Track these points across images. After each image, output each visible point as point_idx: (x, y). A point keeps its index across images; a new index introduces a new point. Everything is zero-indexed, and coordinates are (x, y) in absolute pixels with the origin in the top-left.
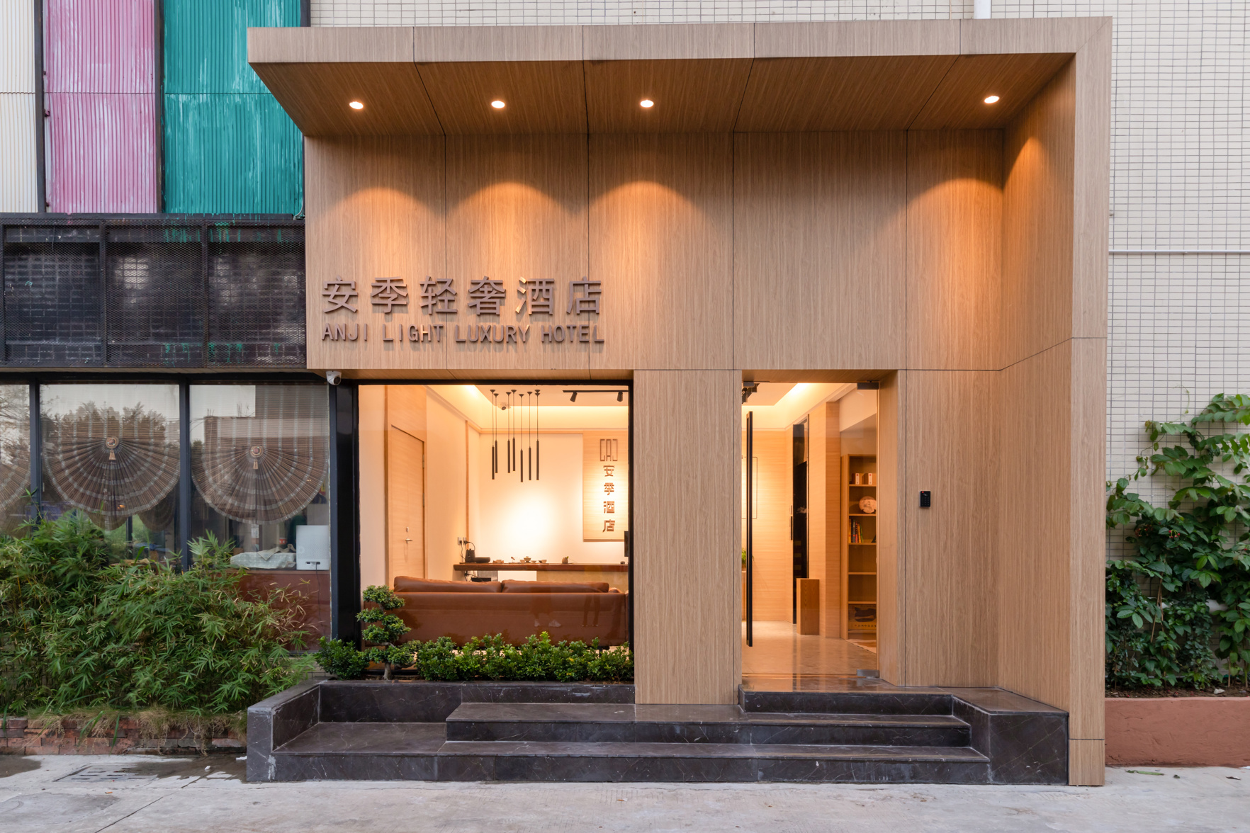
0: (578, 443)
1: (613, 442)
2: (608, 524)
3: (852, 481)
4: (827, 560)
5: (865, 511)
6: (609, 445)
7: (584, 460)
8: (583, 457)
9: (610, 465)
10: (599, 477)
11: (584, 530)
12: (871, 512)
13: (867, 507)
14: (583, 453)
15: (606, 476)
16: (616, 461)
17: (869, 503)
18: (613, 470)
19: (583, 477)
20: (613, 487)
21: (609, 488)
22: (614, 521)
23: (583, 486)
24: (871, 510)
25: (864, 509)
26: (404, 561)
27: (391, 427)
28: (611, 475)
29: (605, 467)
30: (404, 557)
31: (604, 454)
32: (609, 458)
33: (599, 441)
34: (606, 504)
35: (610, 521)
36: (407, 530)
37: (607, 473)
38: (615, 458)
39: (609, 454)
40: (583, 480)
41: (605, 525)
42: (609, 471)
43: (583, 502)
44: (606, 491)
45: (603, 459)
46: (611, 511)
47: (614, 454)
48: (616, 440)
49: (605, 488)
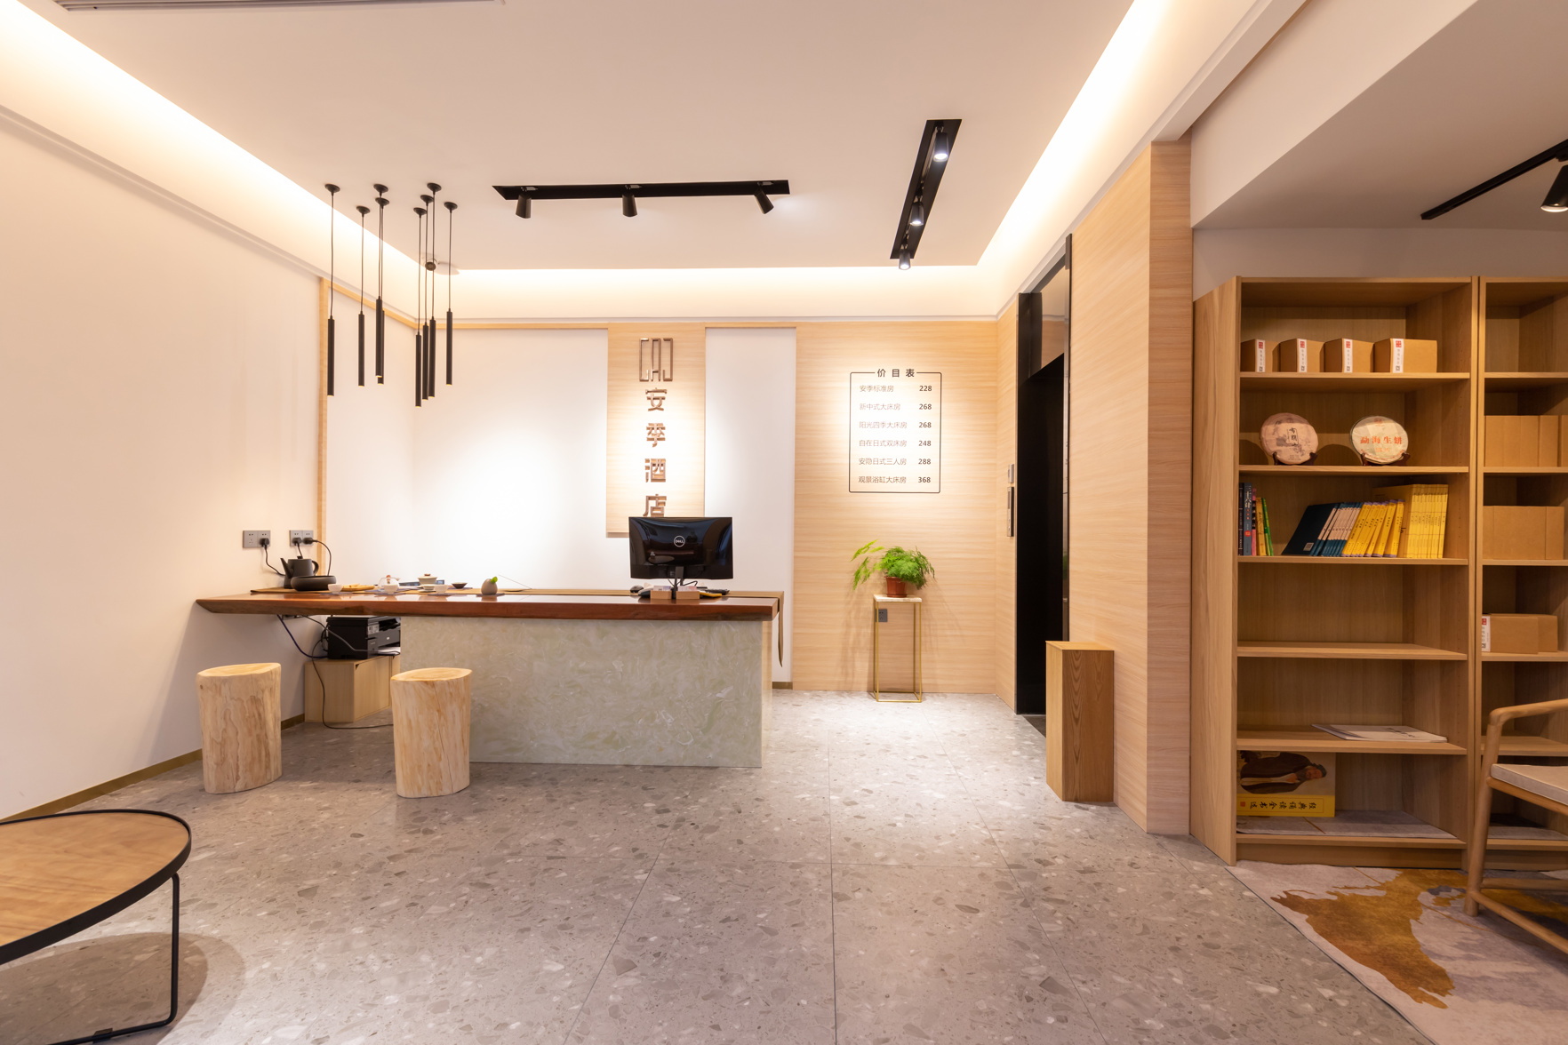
0: (598, 347)
1: (664, 344)
2: (653, 503)
3: (1246, 357)
4: (1150, 605)
5: (1282, 457)
6: (656, 350)
7: (609, 380)
8: (609, 375)
9: (659, 388)
10: (638, 413)
11: (608, 516)
12: (1300, 462)
13: (1288, 445)
14: (609, 367)
15: (650, 410)
16: (670, 380)
17: (1291, 433)
18: (663, 398)
19: (608, 412)
20: (663, 431)
21: (656, 433)
22: (665, 498)
23: (608, 429)
24: (1300, 454)
25: (1280, 451)
28: (659, 408)
29: (648, 392)
31: (647, 367)
32: (656, 375)
33: (637, 345)
34: (649, 465)
35: (657, 499)
37: (651, 404)
38: (667, 376)
39: (656, 368)
40: (608, 418)
41: (647, 504)
42: (656, 400)
43: (607, 461)
44: (649, 439)
45: (645, 377)
46: (660, 477)
47: (665, 368)
48: (670, 340)
49: (649, 433)
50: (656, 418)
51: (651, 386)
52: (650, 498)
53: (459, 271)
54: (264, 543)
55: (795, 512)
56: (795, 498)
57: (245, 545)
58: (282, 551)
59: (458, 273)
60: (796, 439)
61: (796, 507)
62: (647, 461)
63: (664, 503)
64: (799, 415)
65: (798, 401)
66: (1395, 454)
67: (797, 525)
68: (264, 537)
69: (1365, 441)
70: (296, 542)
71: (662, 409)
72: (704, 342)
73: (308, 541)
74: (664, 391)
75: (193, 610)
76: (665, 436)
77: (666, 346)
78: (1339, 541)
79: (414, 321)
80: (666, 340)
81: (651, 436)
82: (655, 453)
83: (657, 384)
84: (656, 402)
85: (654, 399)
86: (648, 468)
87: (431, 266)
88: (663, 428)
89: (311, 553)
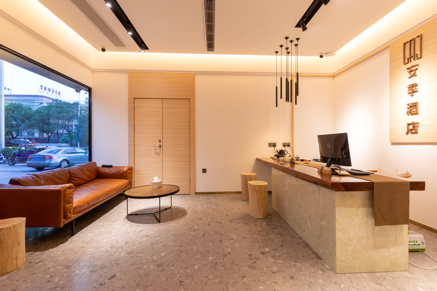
6: (413, 45)
7: (391, 70)
8: (390, 68)
9: (414, 65)
10: (403, 82)
11: (391, 134)
14: (391, 64)
15: (410, 78)
16: (421, 58)
18: (417, 69)
19: (390, 86)
20: (417, 87)
21: (413, 89)
22: (418, 123)
23: (390, 94)
26: (155, 155)
27: (133, 99)
28: (414, 75)
29: (408, 69)
30: (155, 153)
31: (408, 56)
32: (412, 59)
33: (402, 46)
34: (409, 107)
35: (413, 124)
36: (160, 141)
37: (410, 74)
38: (419, 56)
39: (412, 54)
40: (390, 88)
41: (408, 127)
42: (412, 72)
43: (390, 109)
44: (409, 93)
45: (406, 62)
46: (415, 112)
47: (418, 52)
48: (421, 37)
49: (409, 90)
50: (413, 81)
51: (409, 65)
52: (409, 124)
53: (335, 53)
54: (275, 146)
57: (269, 146)
58: (279, 147)
59: (335, 54)
62: (408, 105)
63: (418, 126)
68: (274, 144)
70: (284, 146)
71: (416, 75)
73: (288, 146)
74: (418, 65)
75: (256, 160)
76: (418, 90)
77: (418, 39)
79: (332, 74)
80: (418, 37)
81: (410, 91)
82: (412, 100)
83: (413, 63)
84: (412, 73)
85: (411, 71)
86: (408, 108)
87: (321, 57)
88: (417, 86)
89: (287, 149)
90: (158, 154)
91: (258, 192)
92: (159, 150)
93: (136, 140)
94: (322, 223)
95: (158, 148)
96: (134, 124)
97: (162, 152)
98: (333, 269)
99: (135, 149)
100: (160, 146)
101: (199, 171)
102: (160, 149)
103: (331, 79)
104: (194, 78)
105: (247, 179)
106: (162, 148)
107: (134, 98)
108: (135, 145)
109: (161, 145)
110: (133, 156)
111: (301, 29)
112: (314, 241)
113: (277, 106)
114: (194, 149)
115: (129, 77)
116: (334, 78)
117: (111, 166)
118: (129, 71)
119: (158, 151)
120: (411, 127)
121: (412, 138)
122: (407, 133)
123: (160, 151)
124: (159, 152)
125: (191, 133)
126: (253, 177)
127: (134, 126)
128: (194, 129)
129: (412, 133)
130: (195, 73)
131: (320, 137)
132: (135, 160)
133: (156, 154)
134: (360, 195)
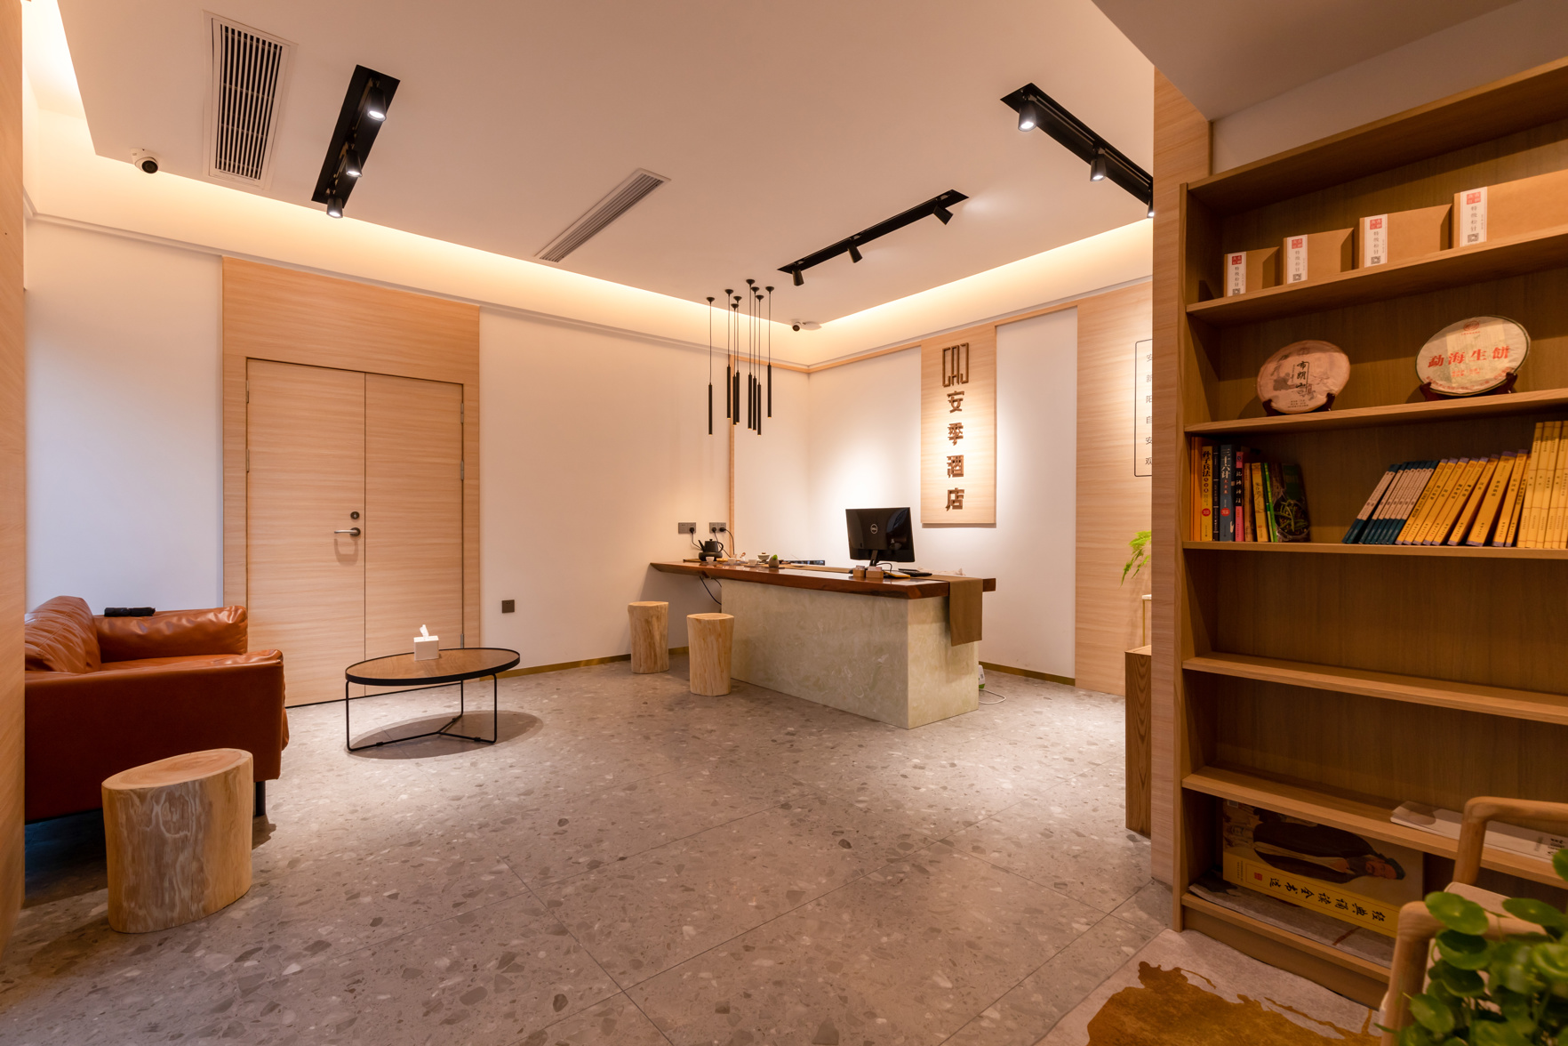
0: (914, 364)
1: (961, 350)
6: (955, 357)
7: (922, 390)
8: (922, 385)
9: (958, 391)
10: (944, 417)
11: (923, 508)
12: (1307, 408)
13: (1291, 387)
14: (922, 378)
15: (952, 411)
16: (967, 382)
17: (1299, 369)
18: (961, 400)
19: (922, 419)
20: (961, 430)
21: (955, 431)
22: (963, 491)
23: (922, 434)
24: (1307, 397)
25: (1277, 397)
26: (338, 563)
27: (245, 359)
28: (957, 409)
29: (949, 395)
30: (335, 557)
31: (948, 374)
32: (955, 379)
33: (941, 353)
34: (950, 461)
35: (956, 491)
36: (355, 516)
37: (952, 406)
38: (964, 379)
39: (955, 373)
40: (922, 423)
41: (949, 497)
42: (956, 402)
43: (922, 461)
44: (951, 438)
45: (947, 382)
46: (959, 472)
47: (963, 371)
48: (966, 345)
49: (951, 433)
50: (956, 418)
51: (951, 390)
52: (950, 492)
53: (821, 325)
54: (692, 530)
55: (1077, 500)
56: (1077, 486)
57: (681, 531)
58: (704, 535)
59: (820, 327)
60: (1078, 423)
61: (1077, 495)
62: (949, 458)
63: (963, 496)
64: (1081, 397)
65: (1080, 383)
66: (1490, 376)
67: (1080, 513)
68: (691, 527)
69: (1436, 362)
70: (713, 530)
71: (960, 410)
72: (994, 341)
73: (722, 530)
74: (962, 393)
75: (649, 568)
76: (963, 434)
77: (963, 350)
78: (1394, 520)
79: (806, 368)
80: (963, 345)
81: (952, 435)
82: (955, 451)
83: (956, 387)
84: (956, 404)
85: (954, 401)
86: (950, 464)
87: (796, 328)
88: (961, 427)
89: (720, 538)
90: (345, 560)
91: (720, 635)
92: (353, 548)
93: (252, 513)
94: (879, 660)
95: (349, 540)
96: (247, 452)
97: (361, 553)
98: (903, 726)
99: (253, 542)
100: (356, 534)
101: (491, 605)
102: (356, 544)
103: (802, 379)
104: (477, 323)
105: (652, 617)
106: (361, 540)
107: (248, 358)
108: (252, 531)
109: (358, 530)
110: (245, 568)
111: (791, 277)
112: (859, 699)
113: (710, 432)
114: (478, 540)
115: (225, 278)
116: (809, 377)
117: (148, 612)
118: (224, 256)
119: (347, 550)
120: (953, 497)
121: (954, 516)
122: (948, 507)
123: (357, 550)
124: (352, 553)
125: (465, 491)
126: (663, 611)
127: (248, 460)
128: (478, 478)
129: (955, 507)
130: (478, 305)
131: (850, 513)
132: (252, 585)
133: (339, 560)
134: (932, 604)
